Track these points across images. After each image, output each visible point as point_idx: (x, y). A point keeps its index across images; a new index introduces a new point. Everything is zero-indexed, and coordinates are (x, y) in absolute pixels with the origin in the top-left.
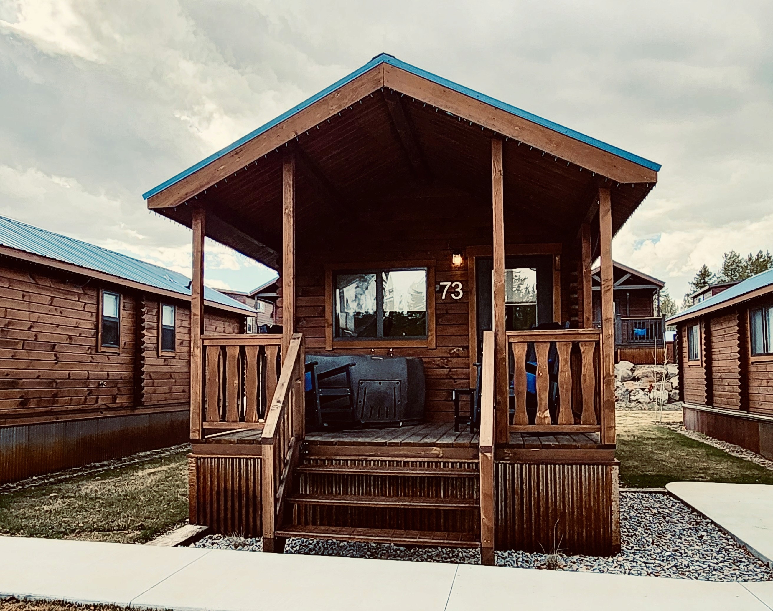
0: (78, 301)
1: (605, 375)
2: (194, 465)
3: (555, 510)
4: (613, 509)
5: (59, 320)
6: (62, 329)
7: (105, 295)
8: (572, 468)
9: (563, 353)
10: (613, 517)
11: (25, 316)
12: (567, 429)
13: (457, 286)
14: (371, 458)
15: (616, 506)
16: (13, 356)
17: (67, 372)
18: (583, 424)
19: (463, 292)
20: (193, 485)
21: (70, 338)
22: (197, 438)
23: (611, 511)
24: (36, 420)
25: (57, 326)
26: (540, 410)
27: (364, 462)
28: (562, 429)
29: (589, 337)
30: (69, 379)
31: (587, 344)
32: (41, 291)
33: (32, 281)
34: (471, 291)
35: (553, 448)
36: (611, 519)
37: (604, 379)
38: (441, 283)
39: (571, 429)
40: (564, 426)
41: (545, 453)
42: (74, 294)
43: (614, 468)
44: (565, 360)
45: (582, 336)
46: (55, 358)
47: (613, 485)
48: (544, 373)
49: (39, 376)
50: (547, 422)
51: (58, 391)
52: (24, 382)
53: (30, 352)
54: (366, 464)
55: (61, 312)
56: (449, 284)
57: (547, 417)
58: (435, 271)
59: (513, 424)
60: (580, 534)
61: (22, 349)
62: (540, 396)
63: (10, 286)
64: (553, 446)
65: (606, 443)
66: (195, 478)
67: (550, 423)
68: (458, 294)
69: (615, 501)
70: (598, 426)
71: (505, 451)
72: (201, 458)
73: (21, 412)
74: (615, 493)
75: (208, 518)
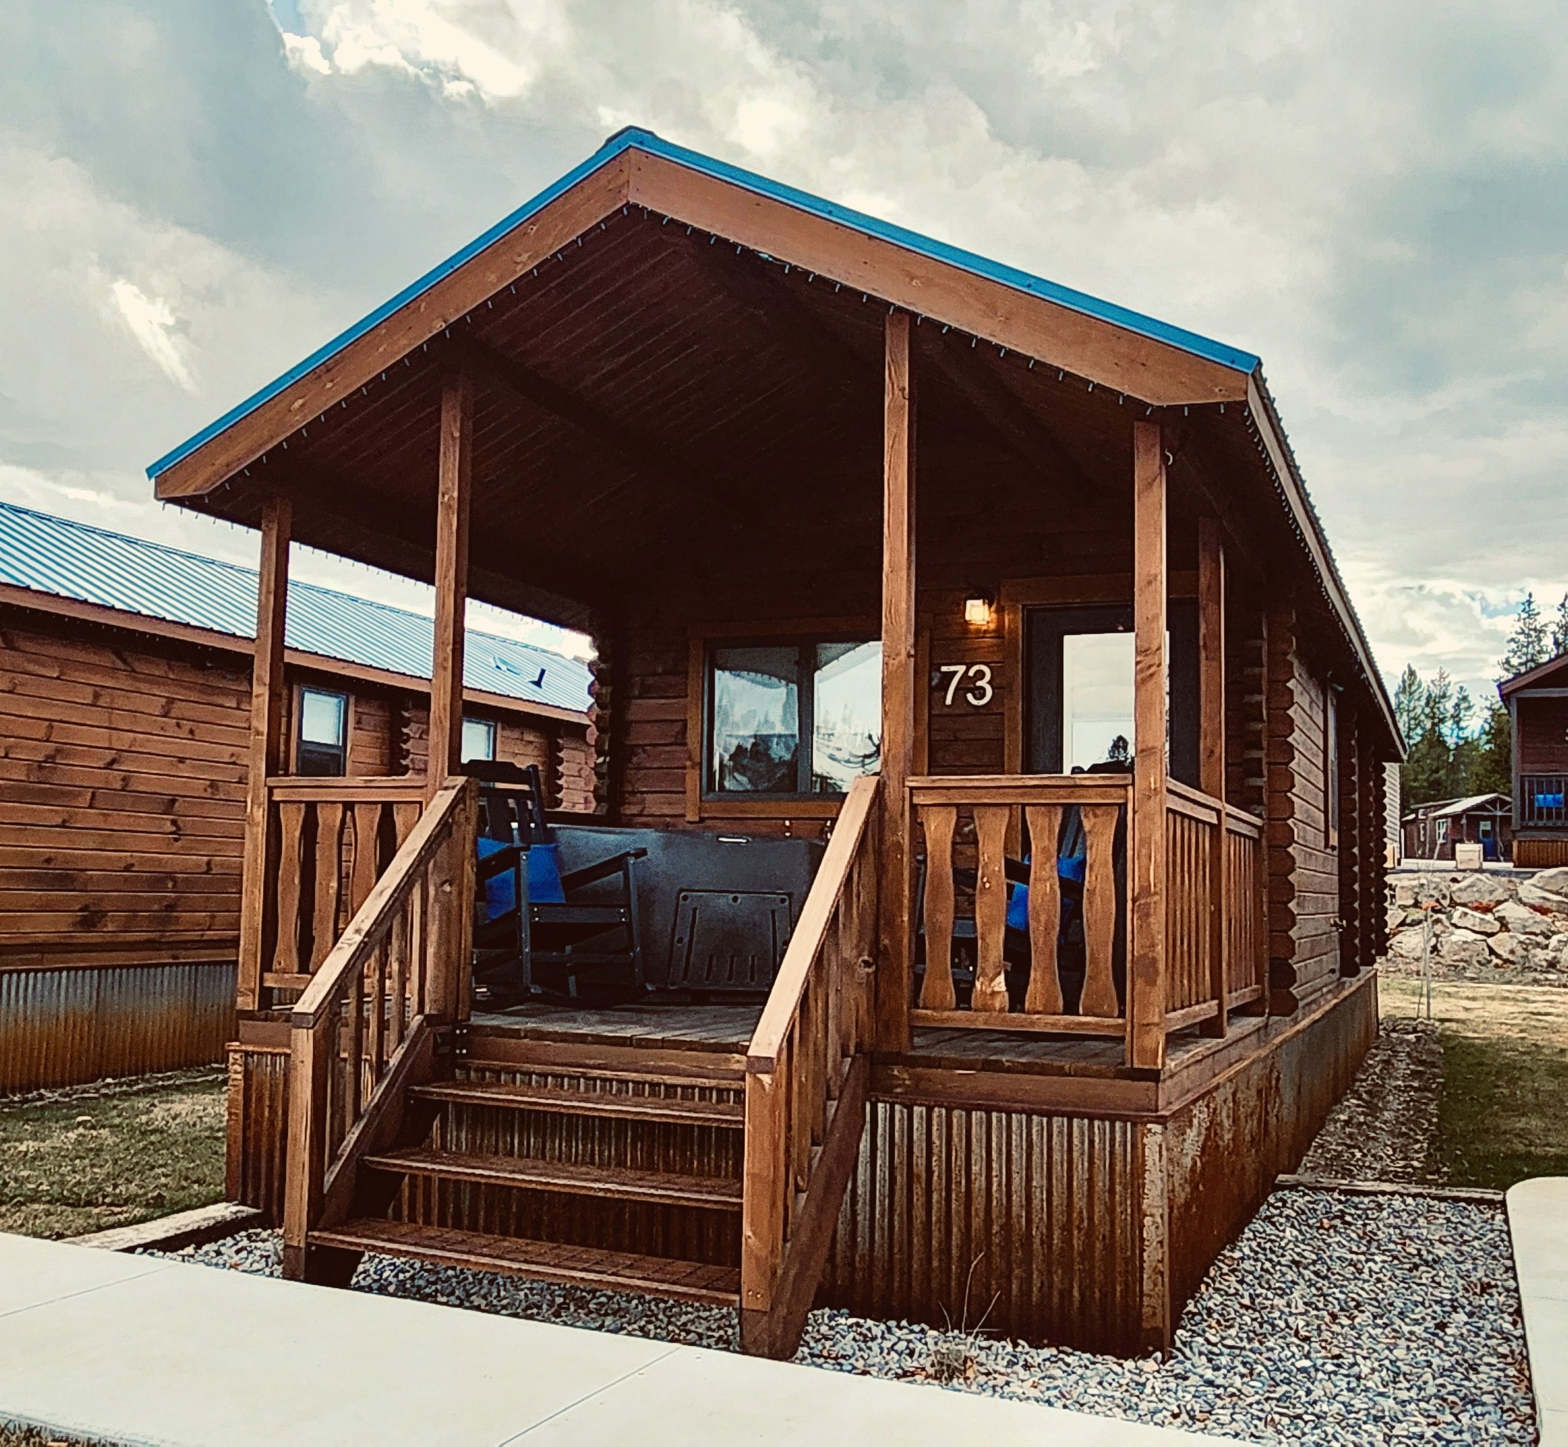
0: (238, 708)
1: (1136, 891)
2: (239, 1069)
3: (1007, 1227)
4: (1145, 1235)
5: (190, 748)
6: (194, 767)
7: (307, 695)
8: (1050, 1124)
9: (1042, 834)
10: (1145, 1255)
11: (100, 737)
12: (1045, 1023)
13: (980, 675)
14: (596, 1073)
15: (1153, 1228)
16: (64, 821)
17: (206, 859)
18: (1085, 1015)
19: (993, 688)
20: (236, 1114)
21: (213, 784)
22: (251, 1008)
23: (1142, 1240)
24: (120, 957)
25: (182, 760)
26: (984, 974)
27: (582, 1080)
28: (1032, 1024)
29: (1101, 796)
30: (206, 873)
31: (1099, 812)
32: (144, 687)
33: (121, 666)
34: (1010, 684)
35: (1009, 1070)
36: (1142, 1261)
37: (1134, 901)
38: (944, 669)
39: (1053, 1025)
40: (1037, 1016)
41: (988, 1081)
42: (225, 692)
43: (1150, 1130)
44: (1045, 850)
45: (1083, 792)
46: (174, 829)
47: (1147, 1175)
48: (994, 883)
49: (133, 865)
50: (997, 1006)
51: (178, 899)
52: (91, 876)
53: (109, 815)
54: (587, 1086)
55: (191, 732)
56: (961, 669)
57: (999, 992)
58: (931, 640)
59: (917, 1007)
60: (1066, 1294)
61: (90, 807)
62: (983, 939)
63: (62, 673)
64: (1007, 1064)
65: (1136, 1066)
66: (240, 1098)
67: (1007, 1008)
68: (980, 693)
69: (1152, 1215)
70: (1120, 1021)
71: (896, 1073)
72: (253, 1053)
73: (81, 941)
74: (1151, 1194)
75: (263, 1192)
